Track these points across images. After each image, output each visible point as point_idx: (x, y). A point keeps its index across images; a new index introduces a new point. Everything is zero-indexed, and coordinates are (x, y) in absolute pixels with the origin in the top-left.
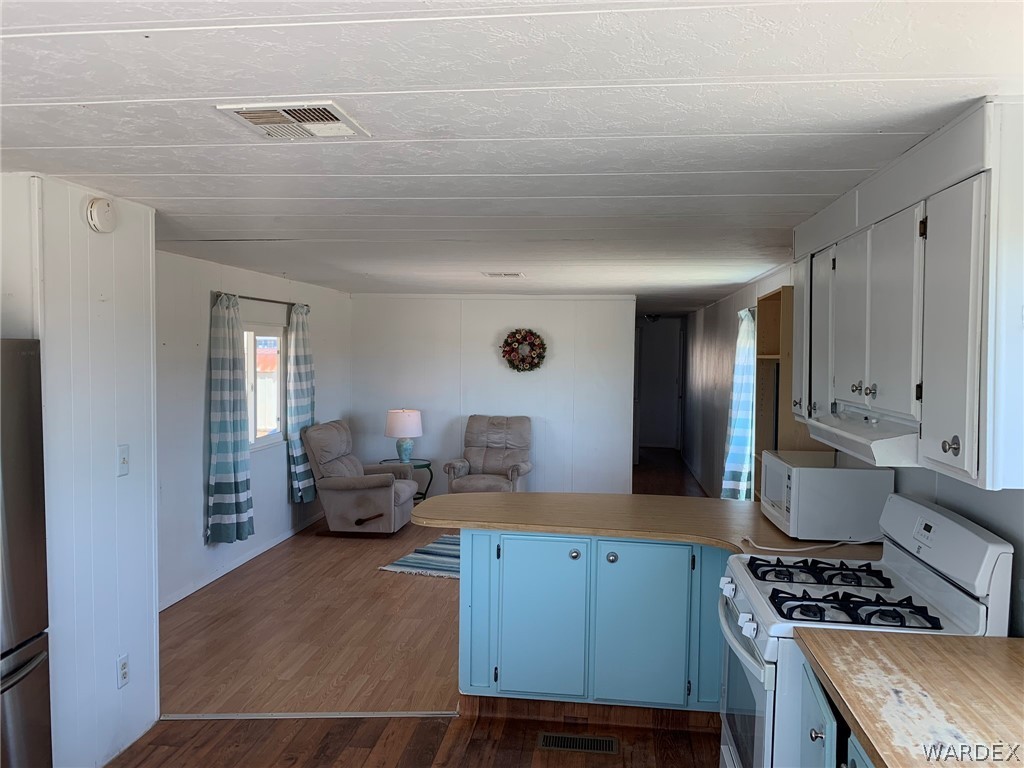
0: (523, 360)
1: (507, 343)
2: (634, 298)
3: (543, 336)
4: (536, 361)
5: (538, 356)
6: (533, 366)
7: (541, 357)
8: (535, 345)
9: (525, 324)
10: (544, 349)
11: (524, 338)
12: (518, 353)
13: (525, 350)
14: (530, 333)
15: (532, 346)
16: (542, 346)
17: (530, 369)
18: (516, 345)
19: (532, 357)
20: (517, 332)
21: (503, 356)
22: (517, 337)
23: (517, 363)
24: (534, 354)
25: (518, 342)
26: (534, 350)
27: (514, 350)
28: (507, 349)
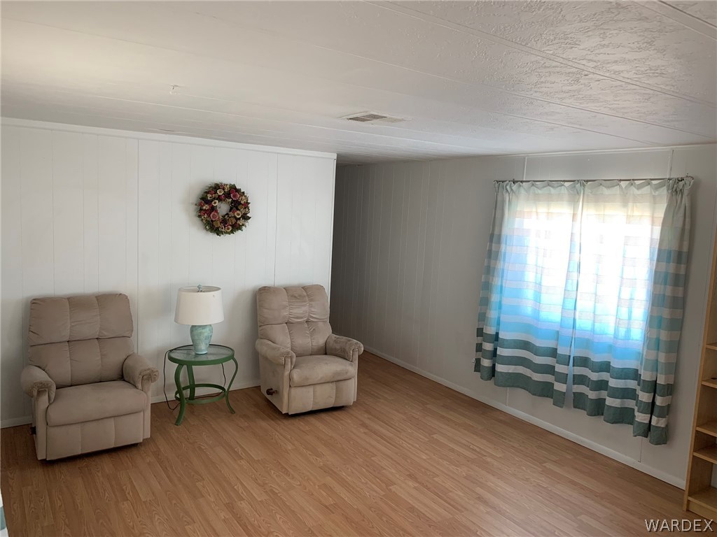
0: (224, 221)
1: (204, 200)
2: (335, 156)
3: (247, 194)
4: (240, 222)
5: (242, 217)
7: (246, 217)
8: (239, 203)
10: (249, 208)
11: (227, 195)
13: (223, 208)
14: (234, 189)
15: (235, 205)
16: (247, 205)
17: (232, 232)
18: (216, 203)
19: (235, 217)
20: (217, 187)
21: (200, 216)
22: (220, 192)
23: (218, 224)
24: (238, 214)
25: (219, 199)
26: (238, 209)
27: (213, 209)
28: (206, 207)
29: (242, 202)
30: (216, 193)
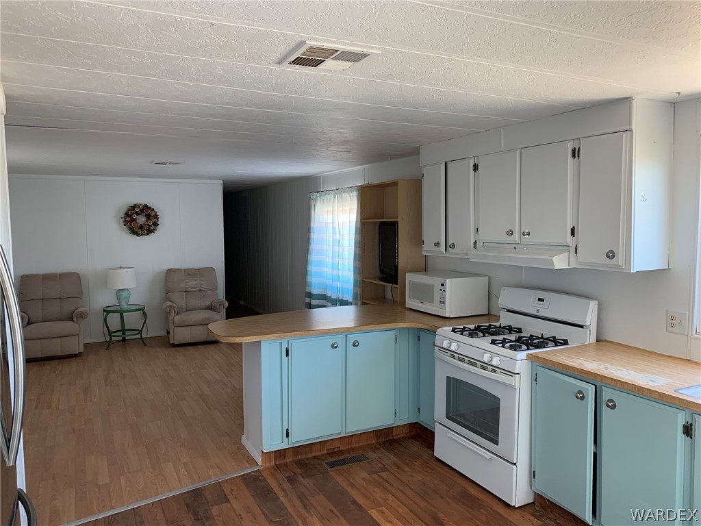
0: (141, 227)
1: (127, 215)
2: (222, 182)
3: (156, 210)
4: (152, 228)
5: (153, 224)
6: (150, 231)
7: (156, 225)
8: (151, 216)
9: (142, 200)
10: (158, 219)
11: (142, 211)
12: (136, 222)
13: (141, 220)
14: (146, 207)
15: (148, 217)
16: (156, 217)
17: (147, 234)
18: (135, 216)
19: (148, 225)
20: (135, 206)
21: (125, 225)
22: (136, 209)
23: (136, 230)
24: (150, 223)
25: (137, 213)
26: (150, 220)
27: (133, 220)
28: (128, 219)
29: (152, 215)
30: (134, 210)
